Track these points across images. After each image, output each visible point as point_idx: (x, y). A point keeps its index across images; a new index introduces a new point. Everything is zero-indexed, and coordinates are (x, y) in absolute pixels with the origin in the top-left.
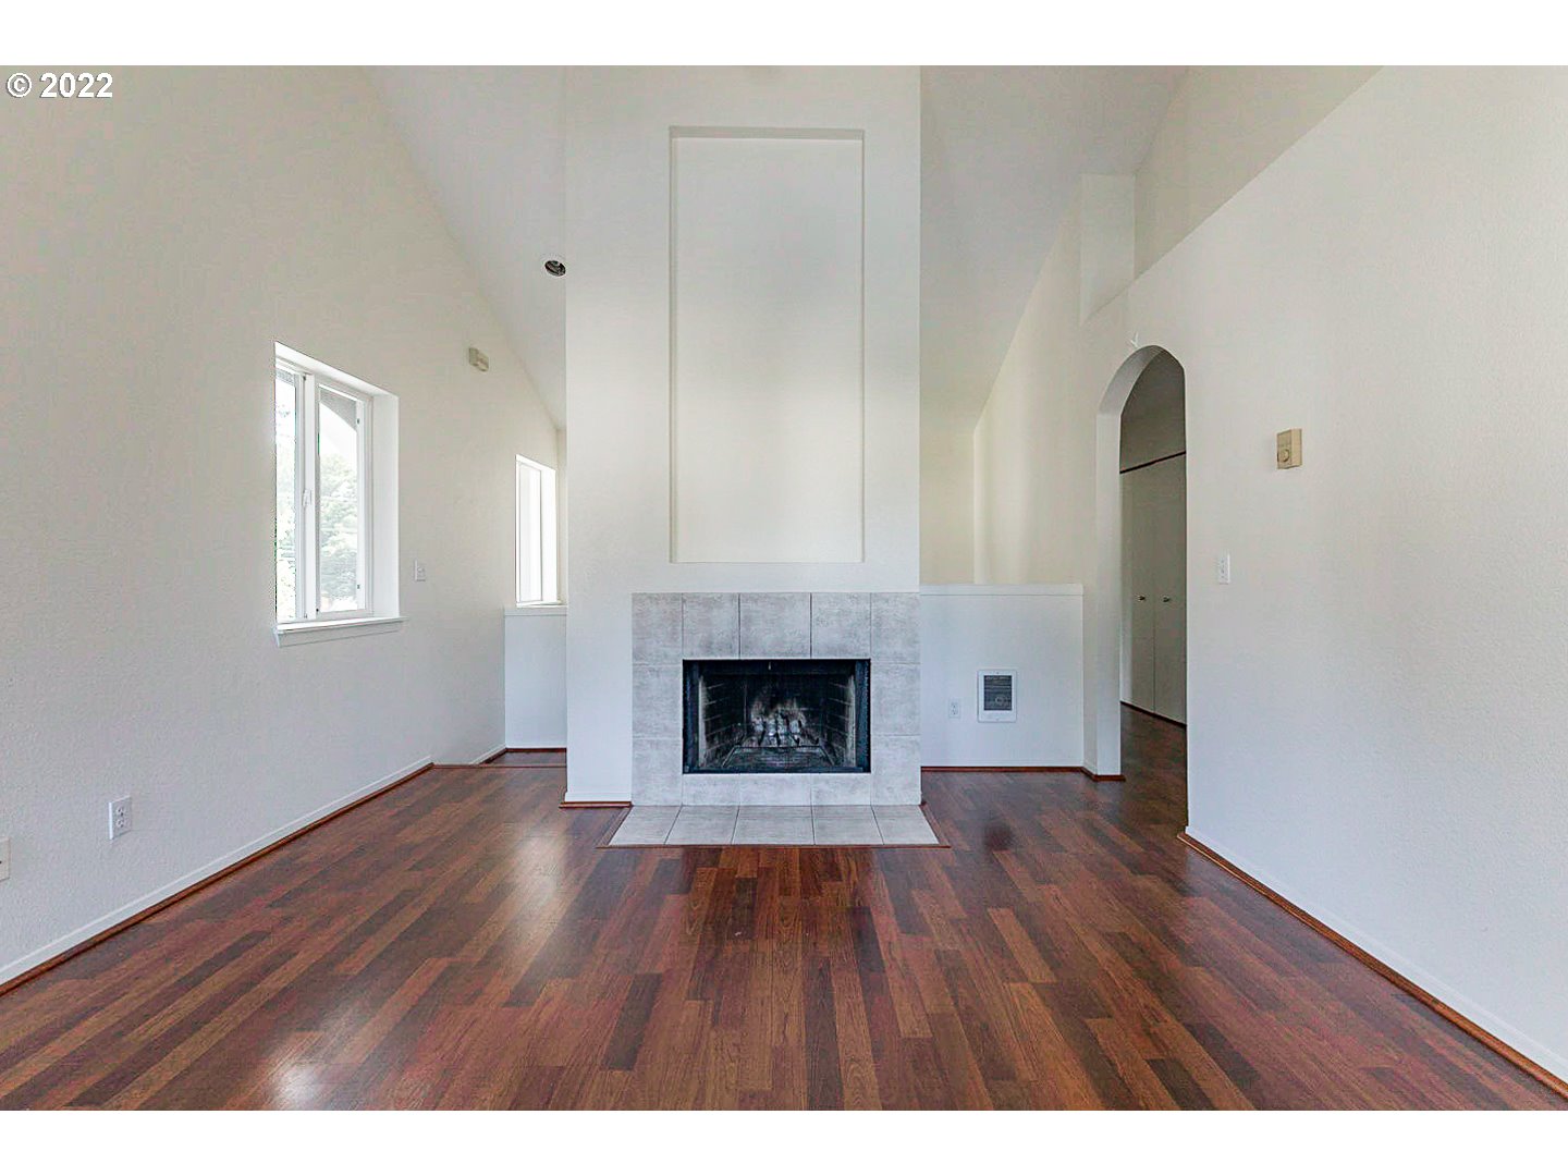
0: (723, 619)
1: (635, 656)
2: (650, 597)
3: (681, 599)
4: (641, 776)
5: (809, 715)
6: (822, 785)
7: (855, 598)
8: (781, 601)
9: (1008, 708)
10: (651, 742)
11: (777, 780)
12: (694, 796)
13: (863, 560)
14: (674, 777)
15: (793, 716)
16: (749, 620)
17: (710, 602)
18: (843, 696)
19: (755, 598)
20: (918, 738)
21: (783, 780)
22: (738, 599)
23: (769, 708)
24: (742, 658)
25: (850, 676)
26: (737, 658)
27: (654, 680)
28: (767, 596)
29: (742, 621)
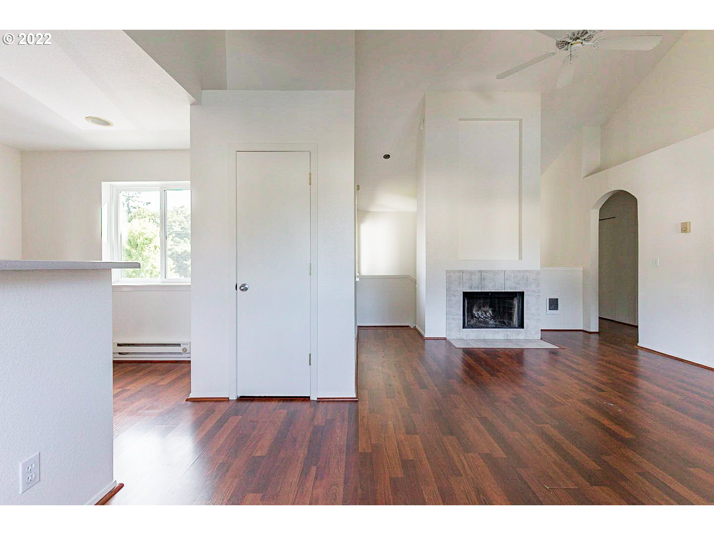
0: (476, 278)
1: (447, 290)
2: (452, 271)
3: (463, 272)
4: (449, 329)
5: (493, 311)
6: (508, 333)
7: (519, 271)
8: (495, 273)
9: (557, 309)
10: (453, 318)
11: (493, 331)
12: (467, 336)
13: (520, 258)
14: (460, 330)
15: (488, 312)
16: (484, 279)
17: (471, 273)
18: (512, 304)
19: (486, 272)
20: (539, 317)
21: (496, 331)
22: (481, 272)
23: (479, 308)
24: (482, 291)
25: (515, 297)
26: (480, 291)
27: (453, 298)
28: (490, 271)
29: (482, 279)
